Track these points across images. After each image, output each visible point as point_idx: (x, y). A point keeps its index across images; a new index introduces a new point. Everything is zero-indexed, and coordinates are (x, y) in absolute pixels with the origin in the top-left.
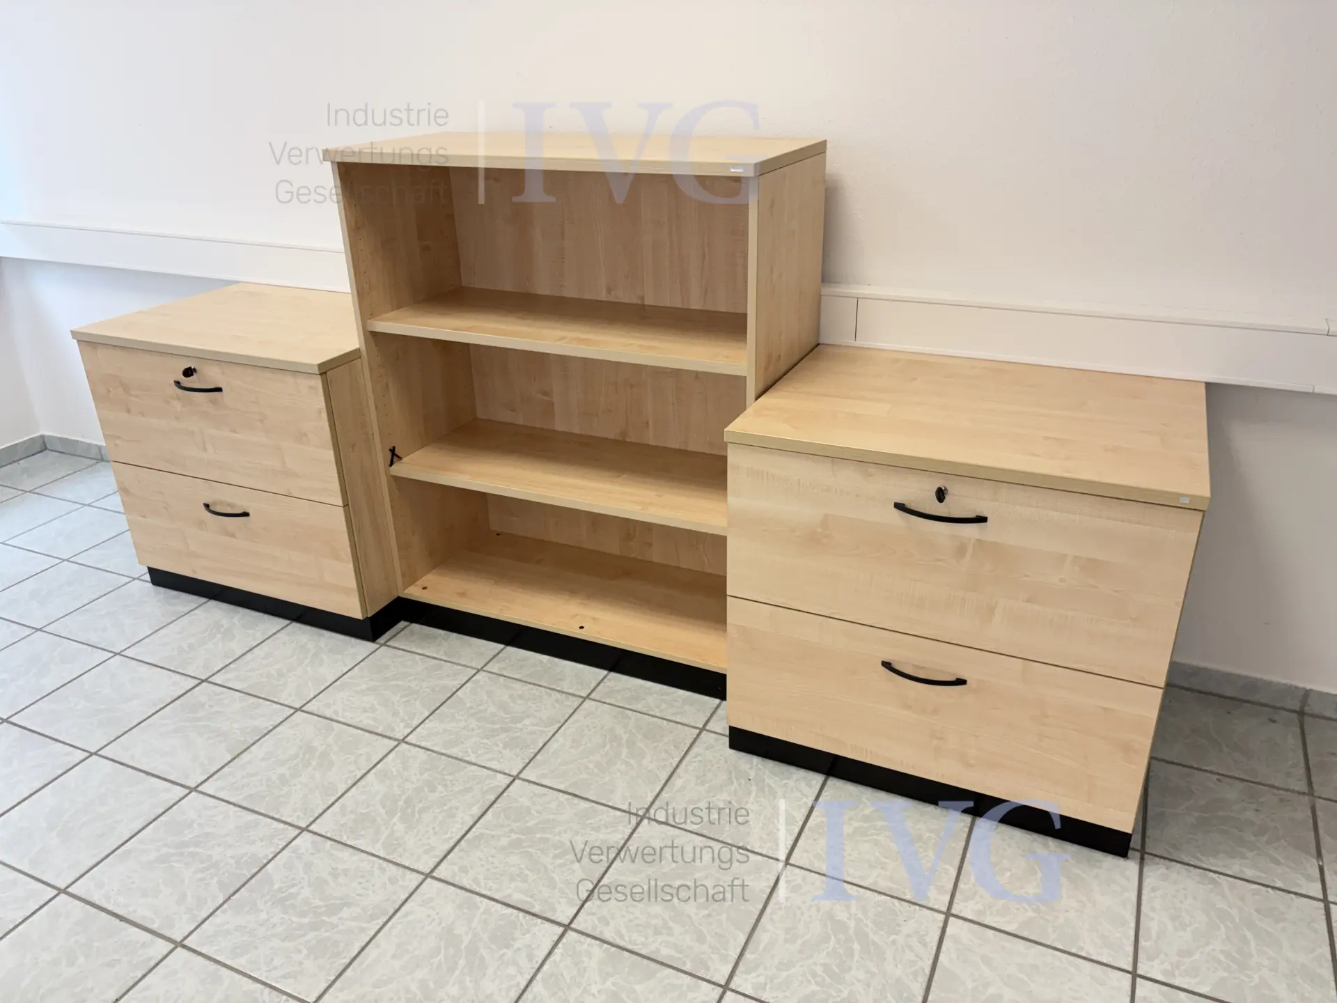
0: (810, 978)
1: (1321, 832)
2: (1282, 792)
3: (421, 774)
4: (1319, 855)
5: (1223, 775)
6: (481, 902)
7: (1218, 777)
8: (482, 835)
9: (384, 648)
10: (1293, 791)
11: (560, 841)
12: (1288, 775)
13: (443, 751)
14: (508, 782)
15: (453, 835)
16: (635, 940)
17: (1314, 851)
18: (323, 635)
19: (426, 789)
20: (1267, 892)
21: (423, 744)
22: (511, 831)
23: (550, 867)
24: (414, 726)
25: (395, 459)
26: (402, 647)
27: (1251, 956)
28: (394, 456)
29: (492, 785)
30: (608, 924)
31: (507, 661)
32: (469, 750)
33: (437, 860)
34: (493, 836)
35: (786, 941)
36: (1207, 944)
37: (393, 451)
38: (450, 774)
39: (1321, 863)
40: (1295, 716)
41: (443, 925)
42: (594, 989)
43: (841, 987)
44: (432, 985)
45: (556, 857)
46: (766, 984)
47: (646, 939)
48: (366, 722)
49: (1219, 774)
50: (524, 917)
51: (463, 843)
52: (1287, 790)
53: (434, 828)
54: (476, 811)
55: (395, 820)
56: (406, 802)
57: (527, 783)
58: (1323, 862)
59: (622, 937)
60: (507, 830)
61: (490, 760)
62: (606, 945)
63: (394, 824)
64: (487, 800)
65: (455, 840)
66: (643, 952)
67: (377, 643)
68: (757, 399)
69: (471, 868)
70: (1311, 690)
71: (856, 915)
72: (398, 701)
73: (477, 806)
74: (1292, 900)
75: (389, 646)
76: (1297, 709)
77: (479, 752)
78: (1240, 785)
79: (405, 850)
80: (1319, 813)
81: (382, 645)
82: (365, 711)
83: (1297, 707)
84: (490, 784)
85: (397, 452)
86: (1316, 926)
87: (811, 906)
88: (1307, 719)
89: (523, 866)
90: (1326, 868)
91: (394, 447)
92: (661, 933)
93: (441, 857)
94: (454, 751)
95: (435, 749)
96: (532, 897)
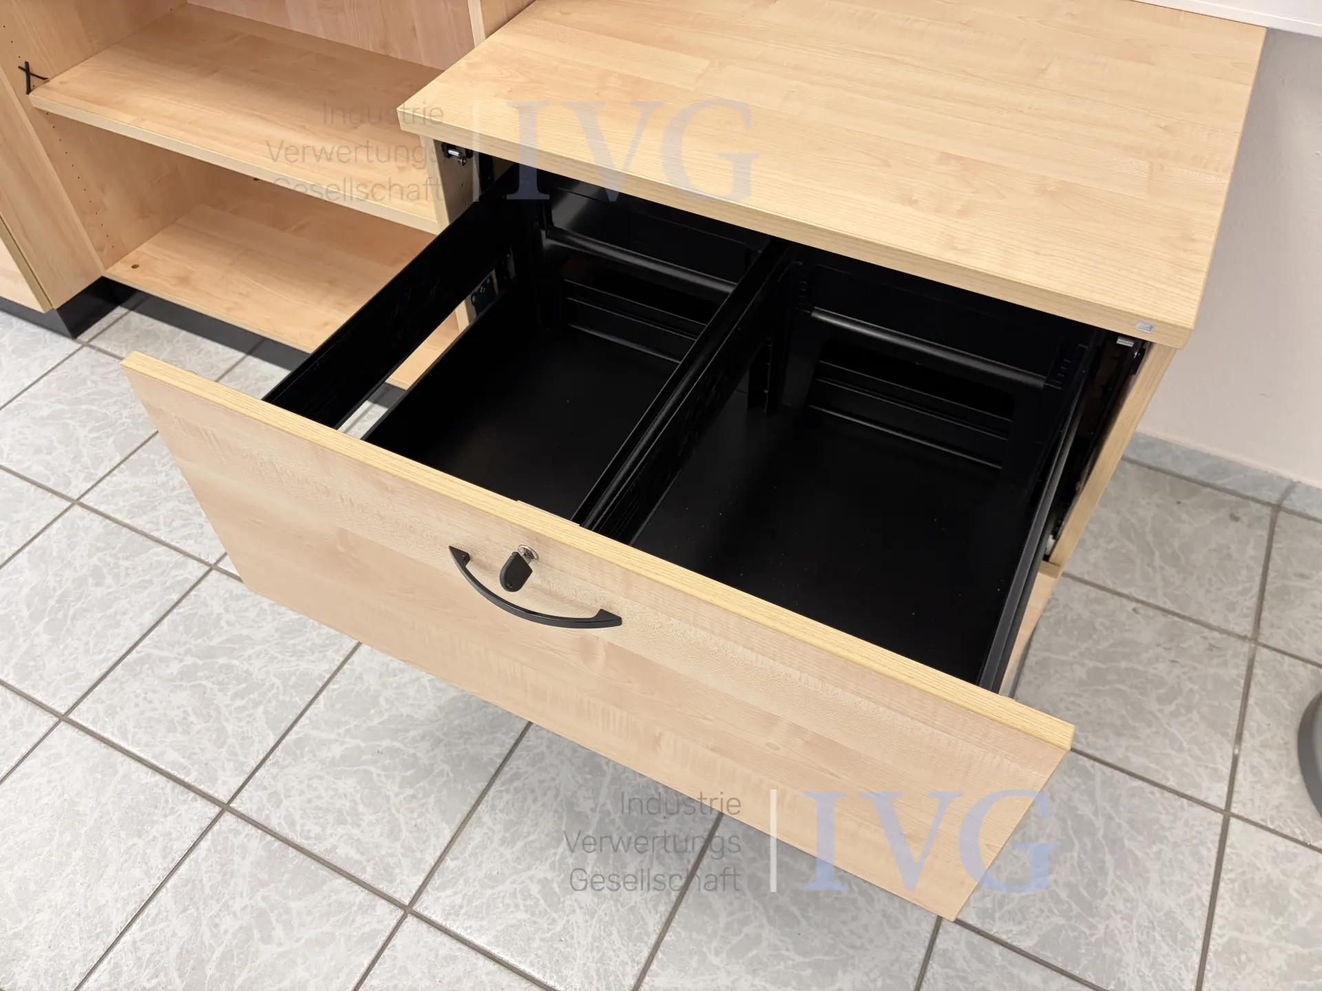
0: (520, 901)
1: (1251, 701)
2: (1216, 634)
3: (90, 556)
4: (1239, 738)
5: (1143, 602)
6: (122, 764)
7: (1134, 605)
8: (149, 656)
9: (86, 349)
10: (1229, 633)
11: (247, 671)
12: (1231, 607)
13: (128, 521)
14: (200, 574)
15: (111, 654)
16: (307, 832)
17: (1232, 732)
18: (11, 325)
19: (90, 580)
20: (1153, 793)
21: (102, 509)
22: (188, 652)
23: (224, 711)
24: (97, 478)
25: (34, 80)
26: (109, 350)
27: (1104, 893)
28: (31, 77)
29: (179, 578)
30: (278, 804)
31: (242, 380)
32: (161, 520)
33: (80, 694)
34: (161, 660)
35: (503, 841)
36: (1050, 872)
37: (27, 69)
38: (127, 558)
39: (1237, 751)
40: (1267, 511)
41: (66, 796)
42: (237, 904)
43: (555, 916)
44: (32, 887)
45: (236, 695)
46: (461, 907)
47: (324, 829)
48: (35, 470)
49: (1138, 601)
50: (173, 789)
51: (119, 668)
52: (1223, 631)
53: (87, 643)
54: (148, 618)
55: (40, 628)
56: (59, 601)
57: (225, 577)
58: (1240, 750)
59: (292, 824)
60: (182, 650)
61: (184, 538)
62: (269, 838)
63: (37, 635)
64: (167, 600)
65: (110, 663)
66: (316, 850)
67: (79, 342)
68: (488, 35)
69: (122, 709)
70: (1299, 482)
71: (604, 804)
72: (86, 436)
73: (151, 611)
74: (1182, 807)
75: (93, 347)
76: (1274, 501)
77: (175, 524)
78: (1163, 620)
79: (42, 677)
80: (1258, 671)
81: (84, 345)
82: (38, 451)
83: (1274, 498)
84: (176, 576)
85: (33, 69)
86: (1204, 852)
87: (549, 788)
88: (1283, 518)
89: (190, 710)
90: (1241, 760)
91: (27, 64)
92: (344, 822)
93: (86, 690)
94: (140, 522)
95: (118, 516)
96: (189, 758)
